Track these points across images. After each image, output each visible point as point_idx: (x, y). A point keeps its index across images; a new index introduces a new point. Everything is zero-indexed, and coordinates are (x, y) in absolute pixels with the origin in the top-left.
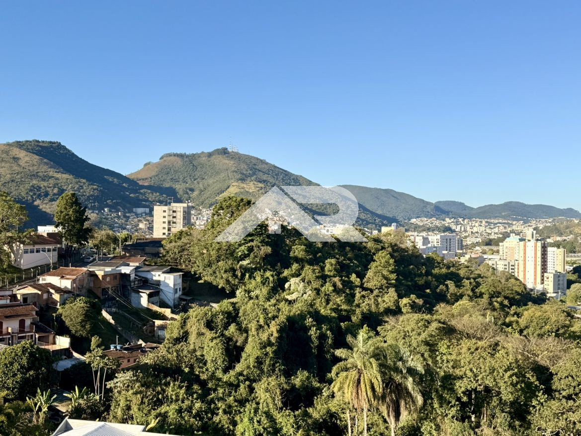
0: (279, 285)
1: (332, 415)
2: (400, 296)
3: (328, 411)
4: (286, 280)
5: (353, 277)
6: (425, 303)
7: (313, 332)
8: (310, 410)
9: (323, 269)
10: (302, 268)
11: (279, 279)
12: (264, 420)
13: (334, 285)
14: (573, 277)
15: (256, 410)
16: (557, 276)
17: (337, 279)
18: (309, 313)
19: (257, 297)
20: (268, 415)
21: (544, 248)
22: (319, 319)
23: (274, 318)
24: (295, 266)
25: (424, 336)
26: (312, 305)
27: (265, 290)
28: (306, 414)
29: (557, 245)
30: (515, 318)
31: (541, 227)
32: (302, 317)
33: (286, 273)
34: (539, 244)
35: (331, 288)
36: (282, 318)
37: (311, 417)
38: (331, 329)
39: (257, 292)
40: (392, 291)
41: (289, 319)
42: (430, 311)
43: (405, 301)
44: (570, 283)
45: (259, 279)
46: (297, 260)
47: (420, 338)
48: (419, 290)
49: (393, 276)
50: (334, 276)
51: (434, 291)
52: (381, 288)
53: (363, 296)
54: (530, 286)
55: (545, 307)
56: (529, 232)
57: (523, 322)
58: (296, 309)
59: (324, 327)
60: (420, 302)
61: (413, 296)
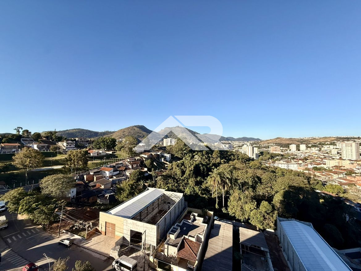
0: (193, 157)
1: (207, 187)
2: (221, 159)
3: (206, 186)
4: (194, 156)
5: (210, 155)
6: (227, 161)
7: (201, 168)
8: (201, 186)
9: (203, 153)
10: (198, 153)
11: (193, 155)
12: (192, 189)
13: (205, 157)
14: (260, 154)
15: (190, 186)
16: (256, 154)
17: (206, 155)
18: (200, 163)
19: (188, 160)
20: (193, 188)
21: (253, 147)
22: (203, 165)
23: (192, 164)
24: (196, 152)
25: (229, 169)
26: (201, 162)
27: (189, 158)
28: (201, 187)
29: (255, 147)
30: (248, 164)
31: (251, 143)
32: (199, 164)
33: (194, 154)
34: (252, 147)
35: (205, 158)
36: (194, 165)
37: (202, 188)
38: (205, 167)
39: (188, 158)
40: (219, 158)
41: (196, 165)
42: (228, 163)
43: (222, 160)
44: (259, 156)
45: (188, 155)
46: (196, 151)
47: (228, 170)
48: (225, 158)
49: (219, 155)
50: (205, 155)
51: (228, 158)
52: (216, 157)
53: (212, 159)
54: (250, 157)
55: (254, 162)
56: (248, 144)
57: (250, 165)
58: (197, 163)
59: (204, 167)
60: (226, 161)
61: (224, 159)
